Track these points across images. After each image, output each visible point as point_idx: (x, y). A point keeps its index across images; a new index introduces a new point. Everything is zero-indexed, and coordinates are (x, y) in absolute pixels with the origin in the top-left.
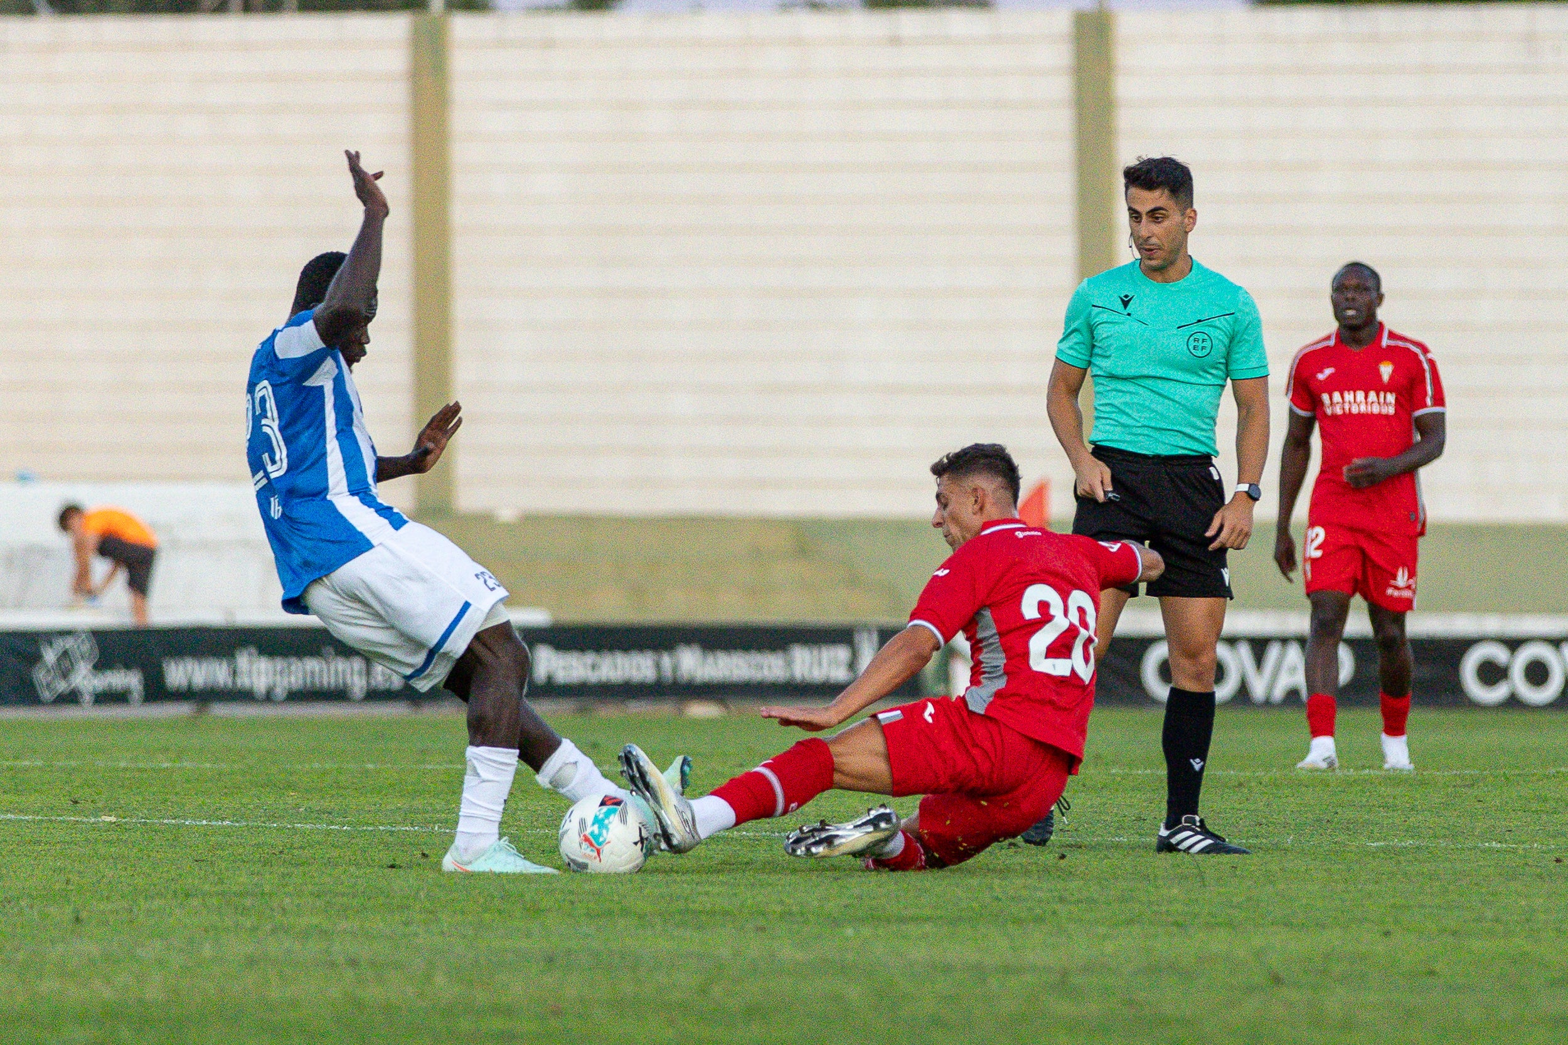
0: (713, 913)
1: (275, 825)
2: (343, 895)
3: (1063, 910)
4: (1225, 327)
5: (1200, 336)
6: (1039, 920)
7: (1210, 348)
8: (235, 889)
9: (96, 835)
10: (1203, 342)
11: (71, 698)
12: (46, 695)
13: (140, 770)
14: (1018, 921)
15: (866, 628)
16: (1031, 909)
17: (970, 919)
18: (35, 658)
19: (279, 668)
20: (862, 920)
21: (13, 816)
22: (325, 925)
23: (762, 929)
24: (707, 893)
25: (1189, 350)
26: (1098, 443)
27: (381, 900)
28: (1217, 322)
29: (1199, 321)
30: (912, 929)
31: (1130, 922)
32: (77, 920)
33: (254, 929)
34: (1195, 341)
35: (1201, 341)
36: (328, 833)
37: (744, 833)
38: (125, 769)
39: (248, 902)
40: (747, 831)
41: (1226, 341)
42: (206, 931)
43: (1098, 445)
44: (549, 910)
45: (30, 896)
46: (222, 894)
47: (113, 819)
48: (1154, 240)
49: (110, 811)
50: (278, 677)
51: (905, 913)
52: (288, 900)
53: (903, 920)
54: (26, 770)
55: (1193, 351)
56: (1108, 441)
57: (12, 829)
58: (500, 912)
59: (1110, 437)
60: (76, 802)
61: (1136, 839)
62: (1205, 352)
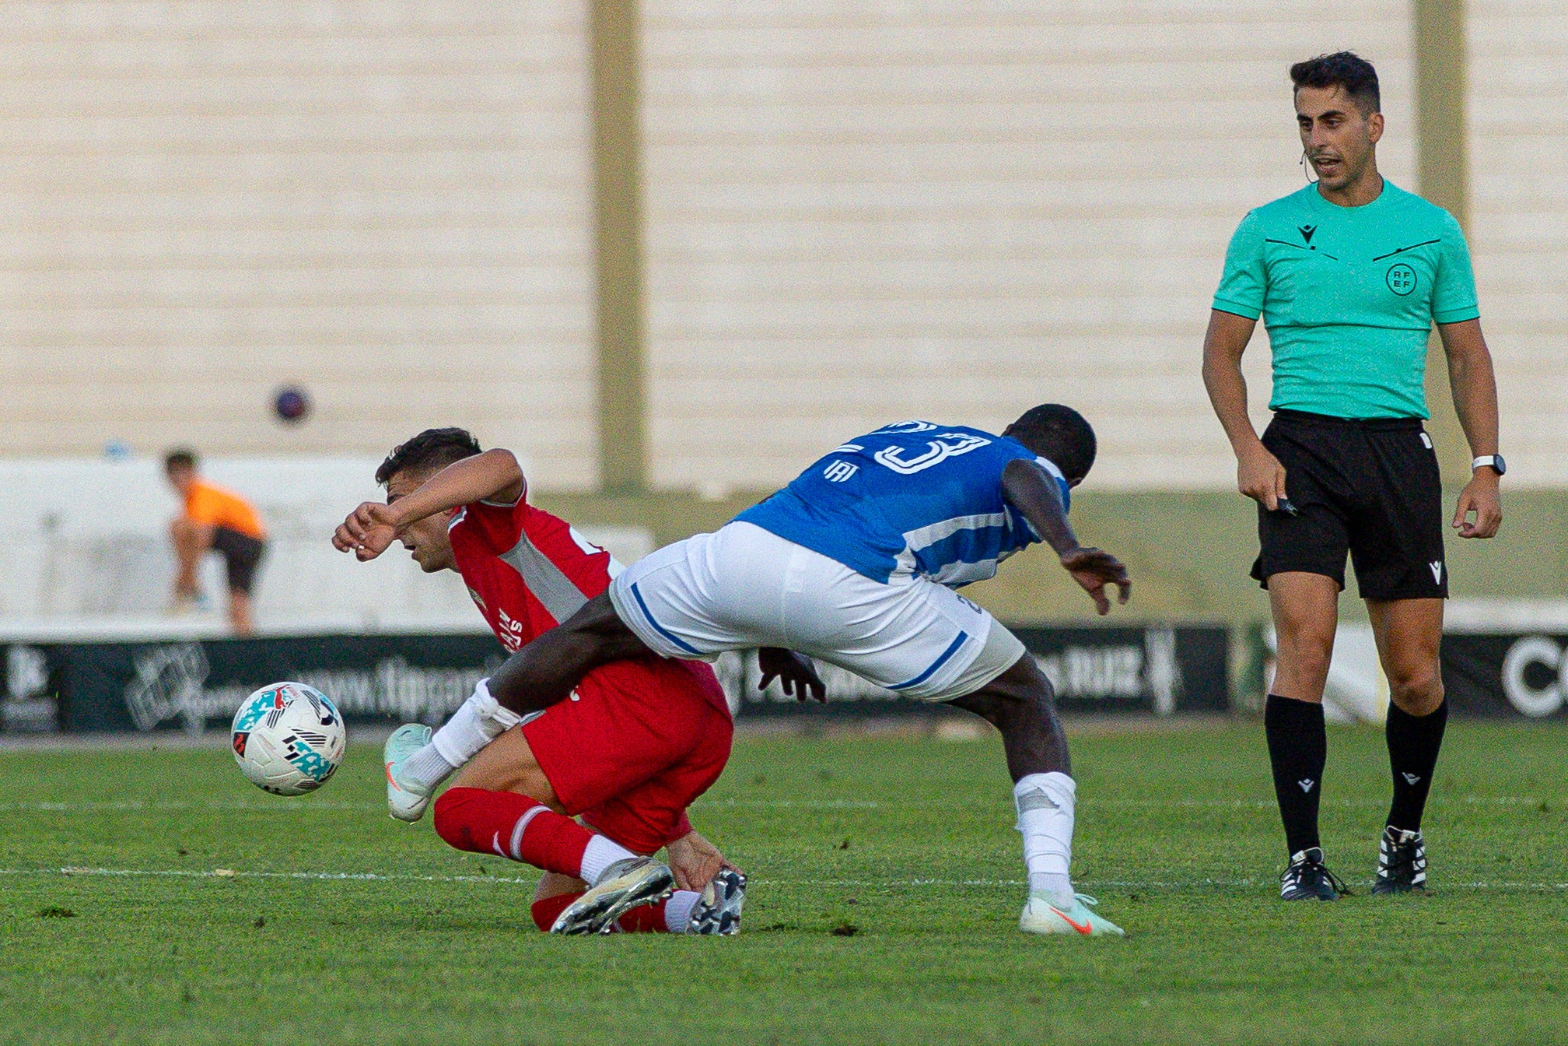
0: (974, 982)
1: (430, 878)
2: (515, 964)
3: (1410, 972)
4: (1431, 259)
5: (1402, 270)
6: (1379, 985)
7: (1414, 283)
8: (380, 956)
9: (208, 893)
10: (1405, 276)
11: (175, 724)
12: (146, 720)
13: (264, 812)
14: (1355, 988)
15: (1160, 627)
16: (1368, 972)
17: (1295, 985)
18: (128, 675)
19: (431, 686)
20: (1161, 989)
21: (105, 871)
22: (495, 1000)
23: (1035, 1001)
24: (967, 957)
25: (1389, 286)
26: (1282, 407)
27: (564, 970)
28: (1418, 251)
29: (1399, 251)
30: (1224, 999)
31: (1493, 986)
32: (187, 998)
33: (407, 1007)
34: (1395, 275)
35: (1402, 275)
36: (497, 887)
37: (1012, 882)
38: (245, 812)
39: (397, 973)
40: (1016, 880)
41: (1432, 275)
42: (348, 1010)
43: (1282, 409)
44: (771, 980)
45: (128, 969)
46: (366, 964)
47: (229, 873)
48: (1329, 150)
49: (224, 865)
50: (431, 695)
51: (1213, 978)
52: (446, 972)
53: (1210, 988)
54: (123, 814)
55: (1395, 288)
56: (1291, 403)
57: (104, 888)
58: (710, 982)
59: (1296, 399)
60: (183, 853)
61: (1497, 883)
62: (1408, 288)
